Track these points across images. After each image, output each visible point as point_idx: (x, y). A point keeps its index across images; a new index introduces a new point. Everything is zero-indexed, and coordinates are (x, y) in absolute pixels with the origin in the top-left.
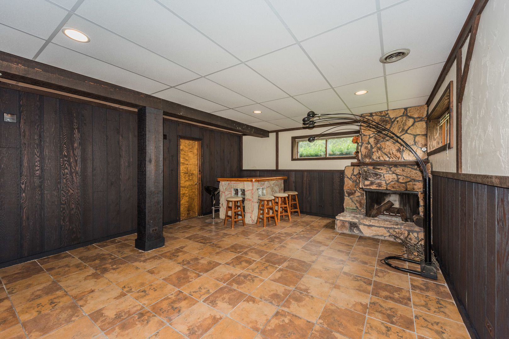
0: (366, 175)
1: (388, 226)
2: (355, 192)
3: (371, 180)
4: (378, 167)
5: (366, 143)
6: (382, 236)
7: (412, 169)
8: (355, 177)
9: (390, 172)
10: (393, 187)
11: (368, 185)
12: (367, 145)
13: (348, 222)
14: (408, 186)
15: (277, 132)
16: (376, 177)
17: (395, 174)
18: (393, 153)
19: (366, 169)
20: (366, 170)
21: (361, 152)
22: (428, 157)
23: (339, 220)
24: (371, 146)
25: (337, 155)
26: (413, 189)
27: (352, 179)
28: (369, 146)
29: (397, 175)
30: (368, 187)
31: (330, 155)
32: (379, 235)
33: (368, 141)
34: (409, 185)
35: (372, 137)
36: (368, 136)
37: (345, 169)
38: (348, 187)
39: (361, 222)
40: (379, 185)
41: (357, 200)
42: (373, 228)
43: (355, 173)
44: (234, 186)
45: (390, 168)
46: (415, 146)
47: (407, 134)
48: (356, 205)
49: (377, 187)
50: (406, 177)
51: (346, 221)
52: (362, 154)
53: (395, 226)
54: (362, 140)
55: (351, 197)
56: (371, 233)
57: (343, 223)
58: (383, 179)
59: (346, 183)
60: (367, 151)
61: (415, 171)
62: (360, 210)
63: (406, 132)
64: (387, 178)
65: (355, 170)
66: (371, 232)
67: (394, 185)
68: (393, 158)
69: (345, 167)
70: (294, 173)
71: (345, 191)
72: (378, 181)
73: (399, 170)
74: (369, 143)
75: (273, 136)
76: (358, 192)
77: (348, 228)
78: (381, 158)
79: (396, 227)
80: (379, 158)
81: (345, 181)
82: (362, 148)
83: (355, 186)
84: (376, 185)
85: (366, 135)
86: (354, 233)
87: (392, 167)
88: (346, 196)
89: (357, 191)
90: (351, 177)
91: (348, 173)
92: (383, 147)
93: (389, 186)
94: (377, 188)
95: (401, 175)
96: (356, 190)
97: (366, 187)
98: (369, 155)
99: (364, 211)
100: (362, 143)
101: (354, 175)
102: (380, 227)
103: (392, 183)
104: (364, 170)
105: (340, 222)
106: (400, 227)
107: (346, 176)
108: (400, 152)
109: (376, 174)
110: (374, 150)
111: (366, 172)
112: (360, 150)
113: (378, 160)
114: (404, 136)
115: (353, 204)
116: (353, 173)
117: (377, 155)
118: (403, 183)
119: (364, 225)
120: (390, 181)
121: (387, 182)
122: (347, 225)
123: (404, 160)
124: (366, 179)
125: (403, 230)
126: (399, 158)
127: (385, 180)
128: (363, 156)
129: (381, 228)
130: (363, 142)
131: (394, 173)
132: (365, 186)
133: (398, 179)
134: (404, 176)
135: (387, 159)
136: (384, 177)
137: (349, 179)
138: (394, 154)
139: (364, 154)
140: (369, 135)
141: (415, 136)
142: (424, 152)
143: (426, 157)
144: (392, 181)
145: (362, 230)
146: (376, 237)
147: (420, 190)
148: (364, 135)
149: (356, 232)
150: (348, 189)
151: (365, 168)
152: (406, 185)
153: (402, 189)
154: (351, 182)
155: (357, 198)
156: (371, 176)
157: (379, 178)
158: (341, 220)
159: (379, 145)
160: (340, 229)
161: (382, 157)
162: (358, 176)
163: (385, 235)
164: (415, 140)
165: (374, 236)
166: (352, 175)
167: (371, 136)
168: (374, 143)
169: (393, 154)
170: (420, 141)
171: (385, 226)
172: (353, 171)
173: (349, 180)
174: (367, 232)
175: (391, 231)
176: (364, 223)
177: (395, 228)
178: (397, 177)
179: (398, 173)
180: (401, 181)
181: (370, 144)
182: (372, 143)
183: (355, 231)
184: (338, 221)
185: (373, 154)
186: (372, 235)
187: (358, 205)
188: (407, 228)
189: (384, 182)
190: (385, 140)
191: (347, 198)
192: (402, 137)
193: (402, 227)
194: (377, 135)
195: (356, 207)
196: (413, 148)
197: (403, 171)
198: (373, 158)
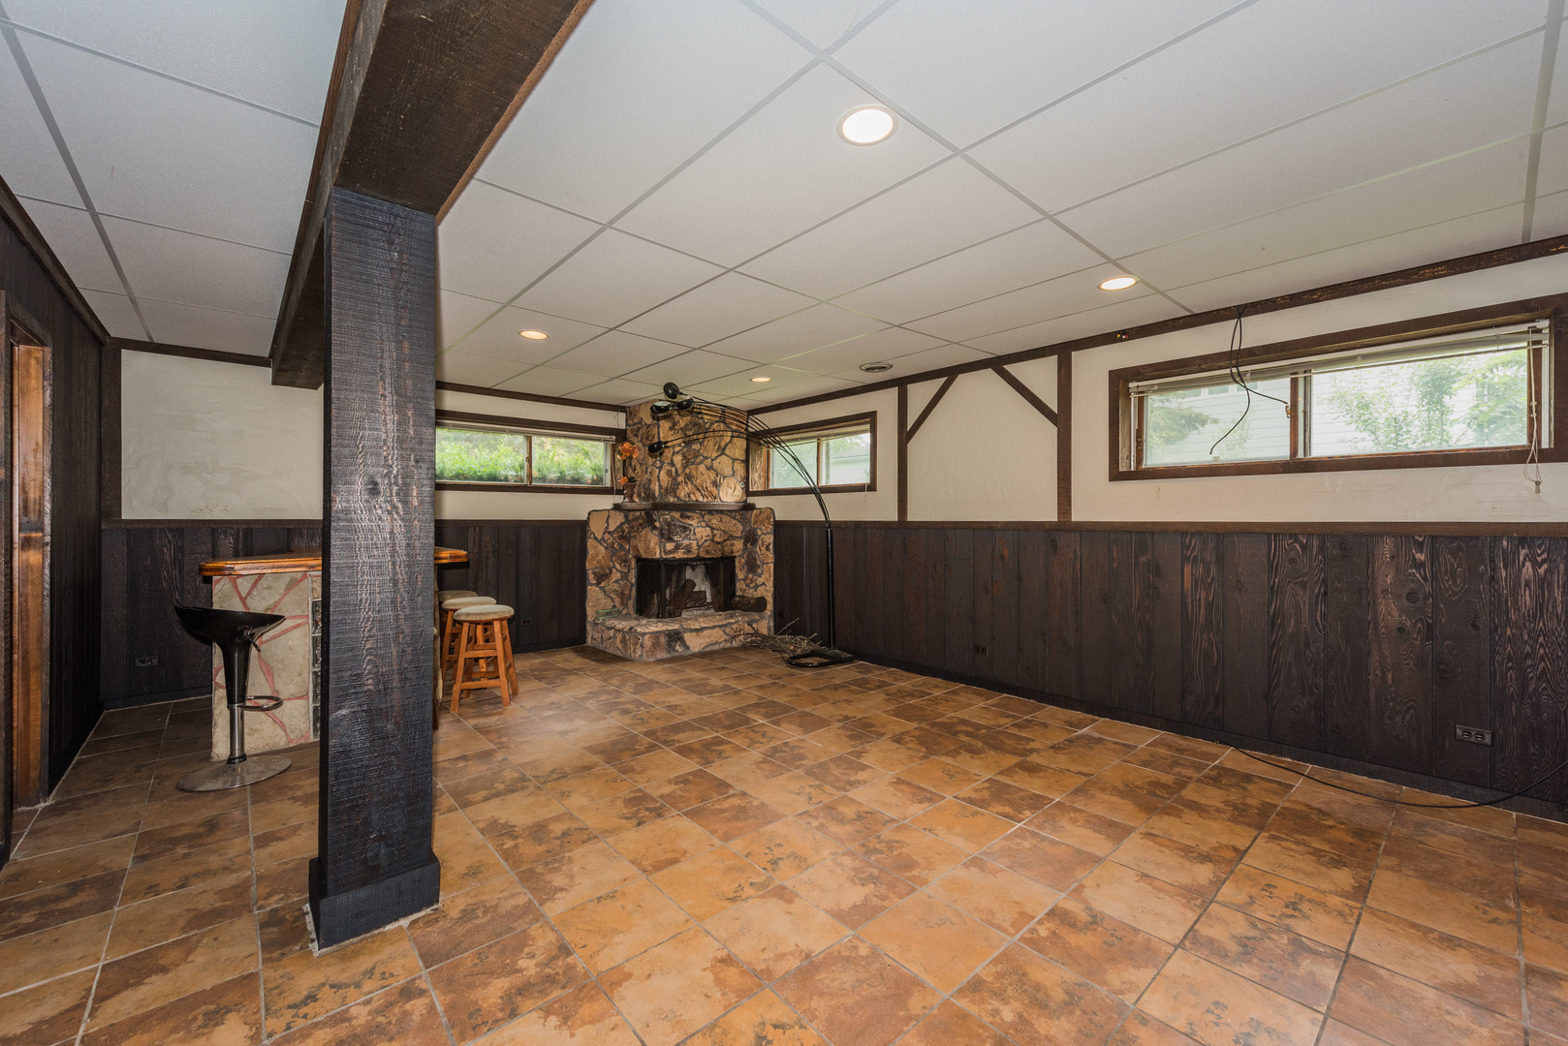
0: (668, 530)
1: (725, 622)
2: (611, 572)
3: (676, 539)
4: (687, 514)
6: (716, 643)
8: (610, 537)
9: (704, 524)
10: (707, 552)
11: (670, 552)
13: (664, 633)
14: (726, 549)
17: (709, 527)
18: (707, 488)
19: (668, 517)
20: (669, 520)
21: (659, 480)
22: (747, 499)
24: (676, 469)
26: (732, 552)
27: (605, 542)
30: (671, 556)
31: (542, 480)
32: (712, 644)
33: (672, 460)
34: (725, 546)
35: (678, 452)
37: (589, 518)
38: (598, 562)
39: (685, 627)
40: (688, 550)
41: (615, 590)
42: (705, 632)
43: (611, 529)
45: (703, 517)
46: (733, 478)
47: (724, 456)
48: (613, 601)
49: (684, 553)
50: (724, 531)
51: (661, 633)
52: (660, 486)
53: (731, 621)
55: (603, 584)
56: (702, 644)
57: (657, 638)
58: (693, 537)
59: (591, 552)
60: (670, 479)
61: (734, 522)
63: (723, 453)
64: (698, 536)
65: (611, 521)
66: (702, 641)
67: (706, 549)
68: (706, 498)
69: (589, 514)
71: (589, 571)
72: (686, 542)
73: (715, 522)
74: (672, 464)
77: (666, 647)
78: (693, 497)
79: (733, 621)
80: (688, 496)
81: (589, 547)
82: (662, 473)
83: (611, 558)
84: (682, 550)
87: (705, 515)
88: (592, 585)
89: (614, 570)
90: (602, 538)
91: (597, 528)
92: (693, 475)
93: (702, 549)
94: (685, 556)
95: (717, 530)
96: (613, 567)
98: (673, 489)
99: (628, 612)
101: (609, 533)
102: (714, 628)
103: (704, 544)
104: (666, 519)
105: (650, 638)
106: (737, 619)
107: (592, 536)
108: (716, 486)
109: (685, 528)
110: (680, 479)
111: (669, 524)
112: (658, 476)
113: (687, 500)
114: (721, 457)
115: (609, 600)
116: (607, 528)
117: (685, 489)
118: (719, 543)
119: (692, 631)
120: (703, 541)
121: (700, 543)
122: (663, 640)
123: (722, 502)
124: (670, 539)
125: (742, 624)
126: (715, 498)
127: (696, 539)
128: (662, 490)
129: (715, 630)
130: (662, 459)
131: (707, 526)
132: (665, 553)
133: (714, 536)
134: (720, 530)
135: (701, 499)
136: (694, 533)
137: (599, 542)
138: (709, 489)
139: (665, 485)
140: (674, 448)
141: (734, 460)
143: (745, 498)
144: (705, 541)
145: (688, 643)
146: (709, 649)
147: (739, 554)
149: (679, 650)
150: (597, 567)
151: (667, 515)
152: (723, 547)
153: (719, 555)
154: (601, 550)
155: (616, 586)
156: (678, 531)
158: (651, 633)
159: (687, 471)
160: (650, 653)
161: (694, 493)
162: (617, 535)
164: (733, 468)
165: (705, 647)
166: (604, 533)
167: (677, 449)
169: (707, 490)
170: (739, 470)
171: (719, 624)
172: (607, 522)
173: (598, 544)
174: (695, 643)
175: (728, 630)
177: (732, 623)
178: (713, 532)
180: (717, 539)
182: (679, 466)
183: (677, 648)
184: (646, 637)
185: (679, 486)
186: (703, 646)
187: (617, 601)
188: (746, 619)
189: (695, 542)
190: (698, 461)
191: (595, 588)
192: (718, 460)
193: (740, 618)
194: (685, 450)
195: (614, 606)
196: (732, 481)
197: (721, 521)
198: (678, 494)
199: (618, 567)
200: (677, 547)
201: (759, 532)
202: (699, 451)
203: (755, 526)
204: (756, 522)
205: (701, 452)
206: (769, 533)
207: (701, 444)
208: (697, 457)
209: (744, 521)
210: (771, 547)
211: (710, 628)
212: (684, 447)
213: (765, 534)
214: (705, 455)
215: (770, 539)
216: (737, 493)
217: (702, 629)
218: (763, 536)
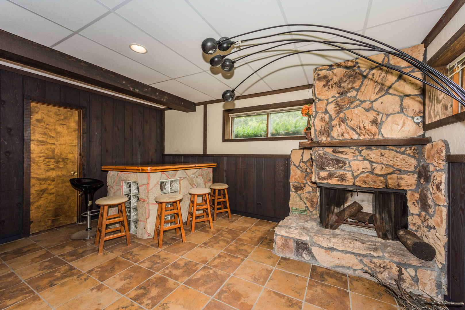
0: (321, 162)
1: (361, 252)
2: (305, 186)
3: (329, 169)
4: (341, 150)
5: (322, 112)
6: (349, 268)
7: (397, 152)
8: (304, 164)
9: (360, 158)
10: (365, 182)
11: (324, 179)
12: (323, 115)
13: (293, 239)
14: (390, 181)
15: (205, 104)
16: (337, 166)
17: (368, 160)
18: (364, 127)
19: (321, 152)
20: (322, 154)
21: (314, 126)
22: (425, 133)
23: (280, 235)
24: (330, 116)
25: (282, 135)
26: (399, 186)
27: (301, 168)
28: (327, 116)
29: (371, 162)
30: (325, 181)
31: (273, 135)
32: (344, 267)
33: (326, 109)
34: (390, 179)
35: (332, 102)
36: (325, 101)
37: (291, 154)
38: (295, 179)
39: (314, 241)
40: (342, 178)
41: (307, 198)
42: (335, 253)
43: (305, 160)
44: (125, 178)
45: (360, 152)
46: (402, 115)
47: (388, 96)
48: (305, 204)
49: (338, 180)
50: (386, 165)
51: (290, 238)
52: (315, 130)
53: (372, 253)
54: (315, 107)
55: (299, 192)
56: (331, 262)
57: (286, 240)
58: (348, 169)
59: (292, 173)
60: (324, 124)
61: (401, 156)
62: (312, 212)
63: (387, 93)
64: (354, 168)
65: (304, 155)
66: (331, 260)
67: (366, 179)
68: (364, 135)
69: (292, 151)
70: (225, 158)
71: (291, 184)
72: (340, 172)
73: (374, 154)
74: (326, 112)
75: (200, 109)
76: (309, 185)
77: (294, 250)
78: (346, 136)
79: (376, 255)
80: (342, 135)
81: (291, 170)
82: (316, 120)
83: (305, 178)
84: (337, 179)
85: (323, 100)
86: (303, 259)
87: (362, 150)
88: (293, 192)
89: (307, 185)
90: (299, 165)
91: (295, 159)
92: (348, 118)
93: (357, 179)
94: (339, 183)
95: (377, 163)
96: (306, 183)
97: (321, 181)
98: (327, 131)
99: (316, 213)
100: (317, 112)
101: (304, 162)
102: (347, 252)
103: (363, 175)
104: (319, 154)
105: (280, 239)
106: (381, 255)
107: (293, 164)
108: (377, 124)
109: (338, 161)
110: (334, 123)
111: (321, 157)
112: (314, 123)
113: (341, 139)
114: (384, 98)
115: (302, 203)
116: (302, 159)
117: (339, 130)
118: (381, 175)
119: (320, 247)
120: (359, 172)
121: (355, 174)
122: (292, 244)
123: (383, 137)
124: (322, 169)
125: (387, 261)
126: (374, 135)
127: (352, 171)
128: (317, 133)
129: (348, 255)
130: (317, 110)
131: (365, 159)
132: (319, 179)
133: (373, 169)
134: (382, 164)
135: (356, 137)
136: (349, 165)
137: (297, 167)
138: (367, 128)
139: (318, 129)
140: (327, 100)
141: (402, 97)
142: (418, 124)
143: (421, 132)
144: (363, 172)
145: (315, 255)
146: (340, 270)
147: (410, 188)
148: (320, 100)
149: (306, 258)
150: (295, 182)
151: (321, 150)
152: (386, 180)
153: (381, 186)
154: (299, 172)
155: (307, 195)
156: (330, 163)
157: (342, 167)
158: (281, 236)
159: (342, 115)
160: (280, 250)
161: (348, 133)
162: (310, 164)
163: (355, 268)
164: (401, 104)
165: (336, 267)
166: (300, 162)
167: (330, 100)
168: (335, 111)
169: (365, 129)
170: (411, 105)
171: (355, 251)
172: (302, 156)
173: (297, 169)
174: (324, 259)
175: (366, 260)
176: (320, 243)
177: (373, 257)
178: (371, 165)
179: (373, 160)
180: (377, 171)
181: (328, 113)
182: (332, 112)
183: (304, 255)
184: (278, 237)
185: (334, 128)
186: (332, 264)
187: (308, 204)
188: (396, 259)
189: (350, 173)
190: (353, 106)
191: (294, 193)
192: (380, 101)
193: (386, 255)
194: (339, 99)
195: (306, 207)
196: (400, 118)
197: (382, 155)
198: (332, 135)
199: (309, 183)
200: (331, 175)
201: (431, 168)
202: (355, 97)
203: (428, 161)
204: (428, 158)
205: (358, 97)
206: (441, 170)
207: (357, 90)
208: (352, 103)
209: (419, 155)
210: (443, 187)
211: (342, 251)
212: (338, 97)
213: (437, 171)
214: (362, 99)
215: (442, 177)
216: (406, 128)
217: (331, 249)
218: (435, 173)
